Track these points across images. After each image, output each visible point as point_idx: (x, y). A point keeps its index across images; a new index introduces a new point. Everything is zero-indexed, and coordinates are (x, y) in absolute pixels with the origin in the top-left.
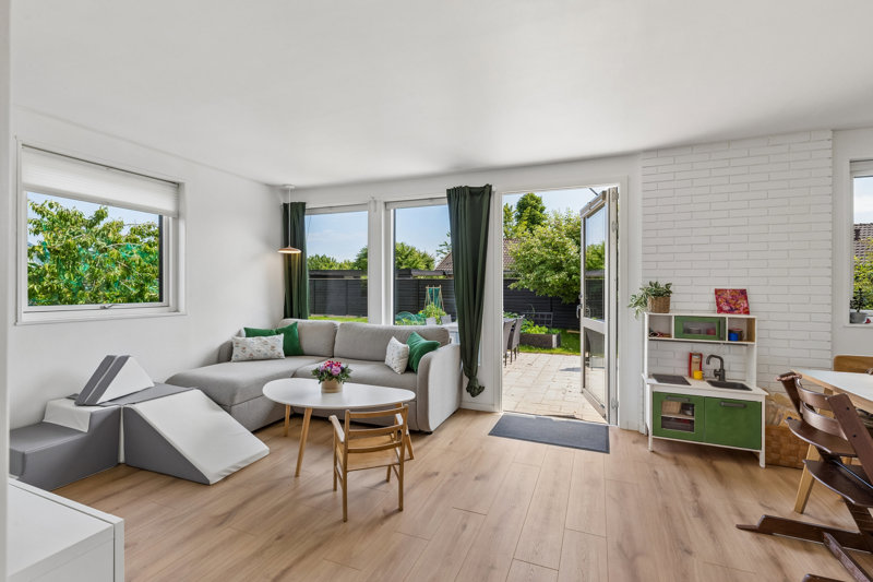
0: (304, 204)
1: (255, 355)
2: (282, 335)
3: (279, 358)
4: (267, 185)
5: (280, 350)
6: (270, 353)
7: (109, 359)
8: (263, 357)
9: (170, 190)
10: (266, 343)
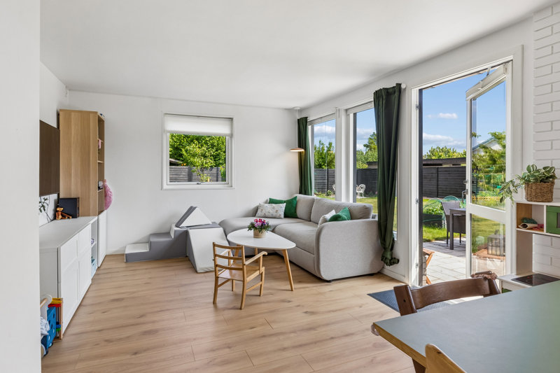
0: (307, 118)
1: (267, 214)
2: (285, 204)
3: (279, 218)
4: (286, 109)
5: (282, 213)
6: (275, 214)
7: (191, 207)
8: (271, 216)
9: (228, 122)
10: (274, 208)
